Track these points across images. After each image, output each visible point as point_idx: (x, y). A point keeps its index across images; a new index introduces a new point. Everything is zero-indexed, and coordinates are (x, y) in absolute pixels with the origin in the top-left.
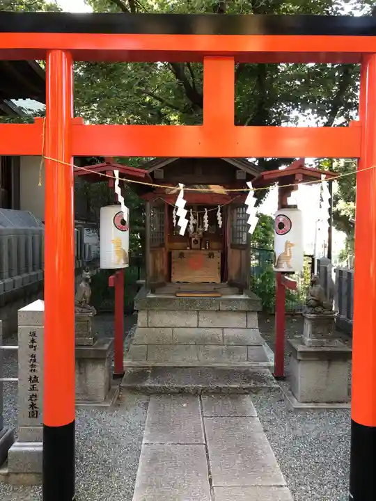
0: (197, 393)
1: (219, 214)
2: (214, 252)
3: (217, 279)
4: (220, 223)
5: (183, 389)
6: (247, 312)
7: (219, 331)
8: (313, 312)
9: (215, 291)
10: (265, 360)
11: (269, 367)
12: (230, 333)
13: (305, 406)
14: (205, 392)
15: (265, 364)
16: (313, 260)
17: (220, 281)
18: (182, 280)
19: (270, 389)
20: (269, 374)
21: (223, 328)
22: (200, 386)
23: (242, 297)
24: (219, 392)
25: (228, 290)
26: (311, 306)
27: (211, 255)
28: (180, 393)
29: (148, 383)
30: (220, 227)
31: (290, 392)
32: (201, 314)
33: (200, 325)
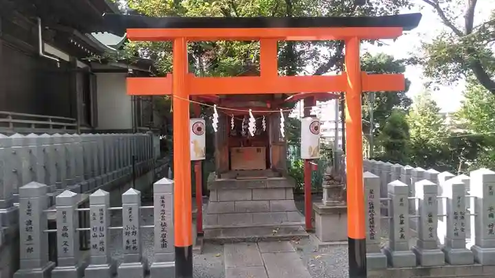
0: (255, 241)
1: (264, 121)
3: (264, 167)
4: (264, 127)
5: (245, 239)
6: (286, 188)
7: (266, 202)
9: (262, 175)
11: (302, 225)
12: (274, 203)
13: (325, 243)
14: (261, 240)
15: (299, 223)
18: (238, 168)
20: (302, 228)
21: (269, 200)
22: (257, 236)
23: (282, 178)
24: (268, 240)
25: (272, 174)
27: (258, 150)
29: (222, 237)
30: (264, 130)
31: (316, 237)
32: (254, 191)
33: (254, 198)
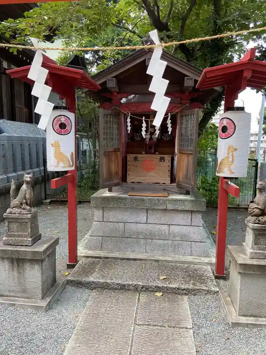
0: (137, 290)
1: (169, 121)
2: (164, 156)
3: (168, 180)
4: (170, 129)
5: (124, 285)
6: (192, 212)
7: (166, 227)
8: (257, 221)
10: (208, 256)
12: (175, 229)
13: (243, 320)
14: (147, 289)
15: (206, 260)
16: (257, 163)
17: (170, 182)
18: (136, 180)
19: (209, 292)
20: (210, 273)
21: (169, 225)
22: (140, 283)
25: (177, 191)
26: (255, 215)
27: (162, 159)
28: (121, 289)
29: (93, 278)
30: (170, 133)
31: (229, 299)
32: (150, 212)
33: (148, 222)
